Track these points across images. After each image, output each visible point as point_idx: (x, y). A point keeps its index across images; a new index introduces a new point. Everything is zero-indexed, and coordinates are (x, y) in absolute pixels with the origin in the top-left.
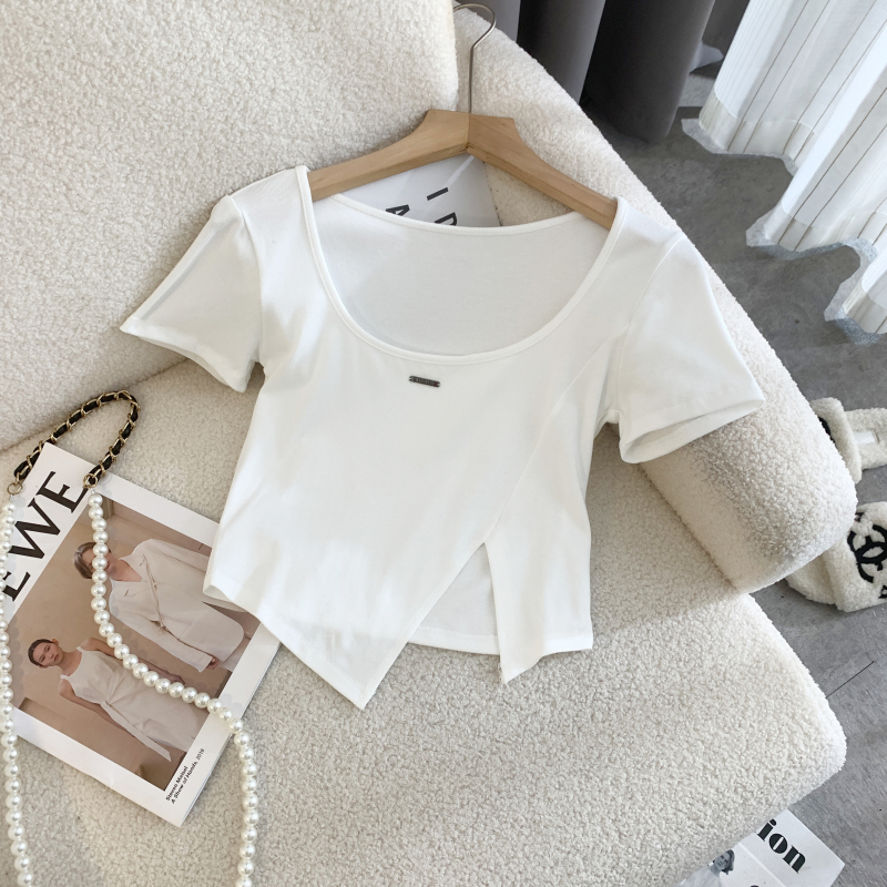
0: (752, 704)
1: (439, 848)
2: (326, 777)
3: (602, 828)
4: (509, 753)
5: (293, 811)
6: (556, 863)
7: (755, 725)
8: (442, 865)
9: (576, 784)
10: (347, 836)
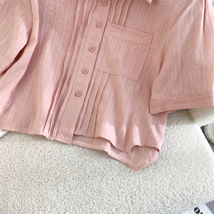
0: (193, 164)
1: (61, 193)
2: (24, 157)
3: (126, 199)
4: (96, 163)
5: (9, 167)
6: (105, 209)
7: (193, 172)
8: (60, 200)
9: (119, 180)
10: (27, 181)
